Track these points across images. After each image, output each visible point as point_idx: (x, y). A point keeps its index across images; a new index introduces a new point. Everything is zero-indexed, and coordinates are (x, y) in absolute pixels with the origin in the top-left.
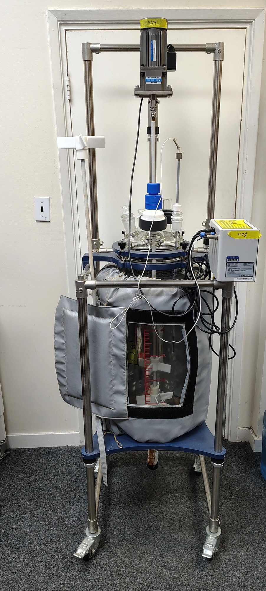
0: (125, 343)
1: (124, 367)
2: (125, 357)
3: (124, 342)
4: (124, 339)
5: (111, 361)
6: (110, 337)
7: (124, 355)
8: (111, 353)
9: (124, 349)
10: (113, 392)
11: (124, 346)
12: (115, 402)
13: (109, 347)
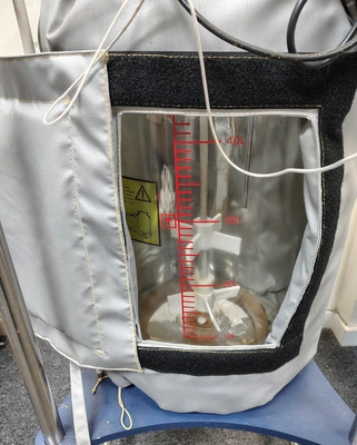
0: (115, 182)
1: (120, 253)
2: (118, 225)
3: (110, 178)
4: (110, 169)
5: (81, 238)
6: (66, 166)
7: (114, 219)
8: (78, 213)
9: (112, 203)
10: (97, 316)
11: (112, 193)
12: (105, 337)
13: (68, 195)
